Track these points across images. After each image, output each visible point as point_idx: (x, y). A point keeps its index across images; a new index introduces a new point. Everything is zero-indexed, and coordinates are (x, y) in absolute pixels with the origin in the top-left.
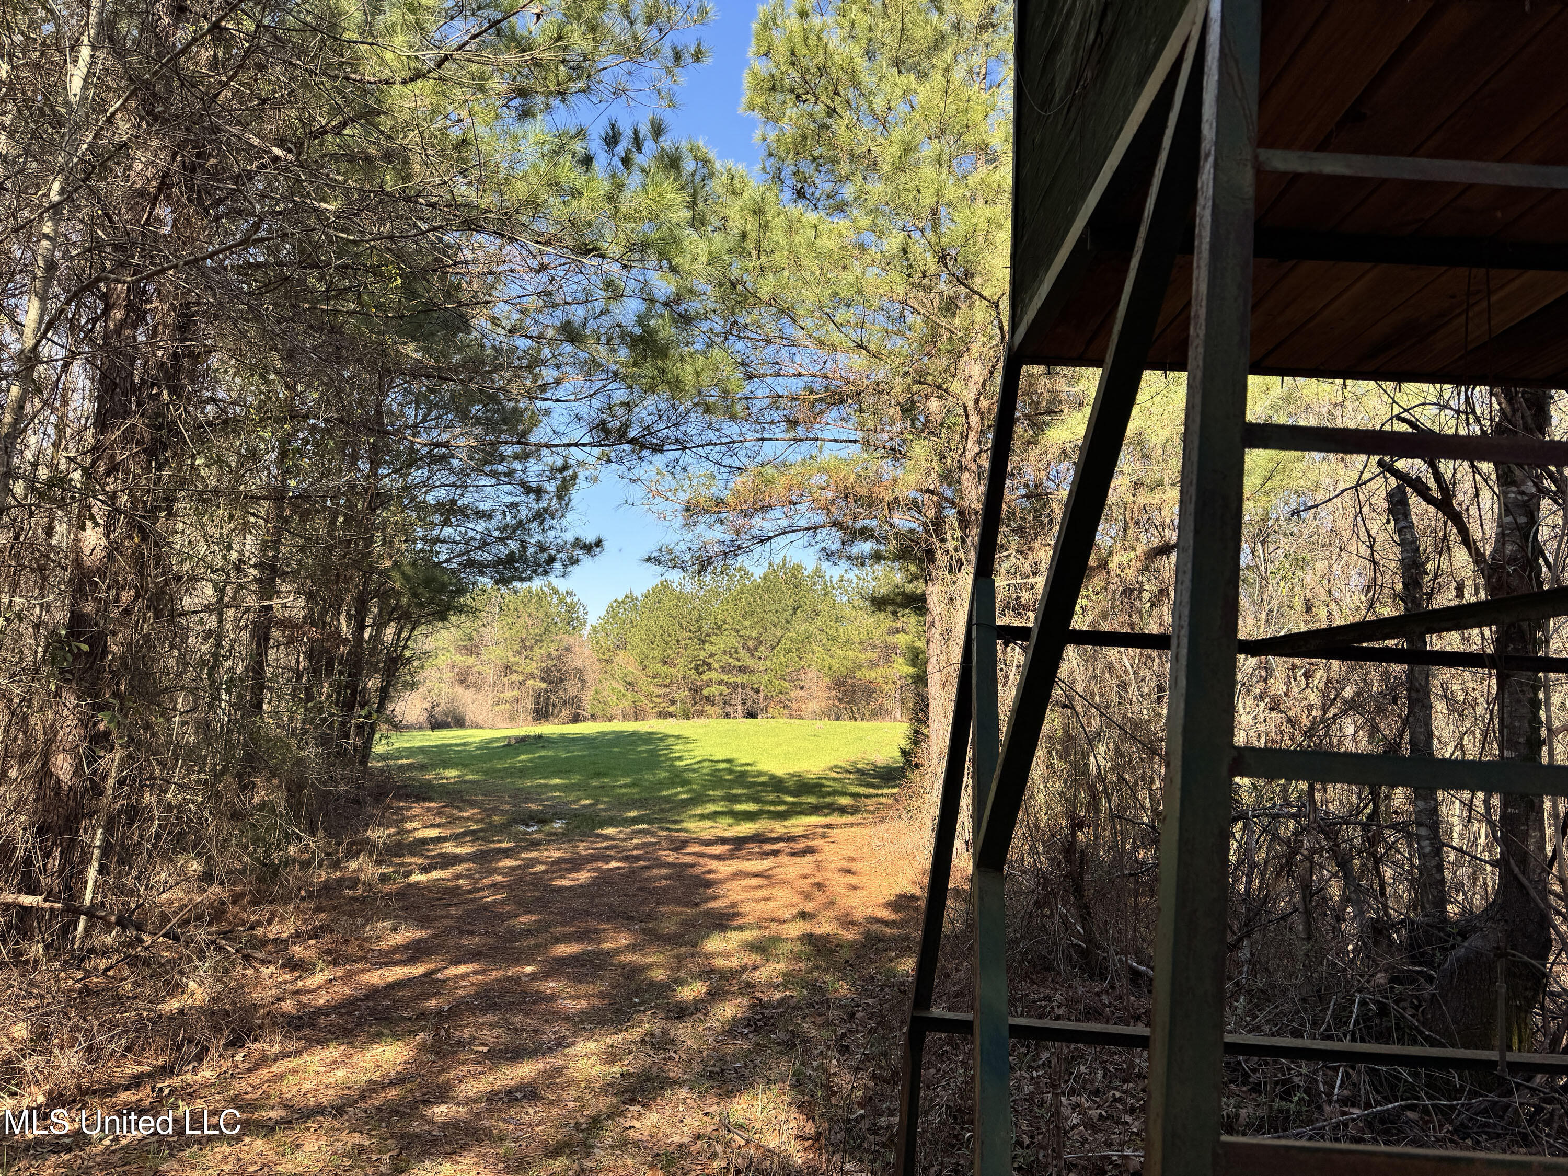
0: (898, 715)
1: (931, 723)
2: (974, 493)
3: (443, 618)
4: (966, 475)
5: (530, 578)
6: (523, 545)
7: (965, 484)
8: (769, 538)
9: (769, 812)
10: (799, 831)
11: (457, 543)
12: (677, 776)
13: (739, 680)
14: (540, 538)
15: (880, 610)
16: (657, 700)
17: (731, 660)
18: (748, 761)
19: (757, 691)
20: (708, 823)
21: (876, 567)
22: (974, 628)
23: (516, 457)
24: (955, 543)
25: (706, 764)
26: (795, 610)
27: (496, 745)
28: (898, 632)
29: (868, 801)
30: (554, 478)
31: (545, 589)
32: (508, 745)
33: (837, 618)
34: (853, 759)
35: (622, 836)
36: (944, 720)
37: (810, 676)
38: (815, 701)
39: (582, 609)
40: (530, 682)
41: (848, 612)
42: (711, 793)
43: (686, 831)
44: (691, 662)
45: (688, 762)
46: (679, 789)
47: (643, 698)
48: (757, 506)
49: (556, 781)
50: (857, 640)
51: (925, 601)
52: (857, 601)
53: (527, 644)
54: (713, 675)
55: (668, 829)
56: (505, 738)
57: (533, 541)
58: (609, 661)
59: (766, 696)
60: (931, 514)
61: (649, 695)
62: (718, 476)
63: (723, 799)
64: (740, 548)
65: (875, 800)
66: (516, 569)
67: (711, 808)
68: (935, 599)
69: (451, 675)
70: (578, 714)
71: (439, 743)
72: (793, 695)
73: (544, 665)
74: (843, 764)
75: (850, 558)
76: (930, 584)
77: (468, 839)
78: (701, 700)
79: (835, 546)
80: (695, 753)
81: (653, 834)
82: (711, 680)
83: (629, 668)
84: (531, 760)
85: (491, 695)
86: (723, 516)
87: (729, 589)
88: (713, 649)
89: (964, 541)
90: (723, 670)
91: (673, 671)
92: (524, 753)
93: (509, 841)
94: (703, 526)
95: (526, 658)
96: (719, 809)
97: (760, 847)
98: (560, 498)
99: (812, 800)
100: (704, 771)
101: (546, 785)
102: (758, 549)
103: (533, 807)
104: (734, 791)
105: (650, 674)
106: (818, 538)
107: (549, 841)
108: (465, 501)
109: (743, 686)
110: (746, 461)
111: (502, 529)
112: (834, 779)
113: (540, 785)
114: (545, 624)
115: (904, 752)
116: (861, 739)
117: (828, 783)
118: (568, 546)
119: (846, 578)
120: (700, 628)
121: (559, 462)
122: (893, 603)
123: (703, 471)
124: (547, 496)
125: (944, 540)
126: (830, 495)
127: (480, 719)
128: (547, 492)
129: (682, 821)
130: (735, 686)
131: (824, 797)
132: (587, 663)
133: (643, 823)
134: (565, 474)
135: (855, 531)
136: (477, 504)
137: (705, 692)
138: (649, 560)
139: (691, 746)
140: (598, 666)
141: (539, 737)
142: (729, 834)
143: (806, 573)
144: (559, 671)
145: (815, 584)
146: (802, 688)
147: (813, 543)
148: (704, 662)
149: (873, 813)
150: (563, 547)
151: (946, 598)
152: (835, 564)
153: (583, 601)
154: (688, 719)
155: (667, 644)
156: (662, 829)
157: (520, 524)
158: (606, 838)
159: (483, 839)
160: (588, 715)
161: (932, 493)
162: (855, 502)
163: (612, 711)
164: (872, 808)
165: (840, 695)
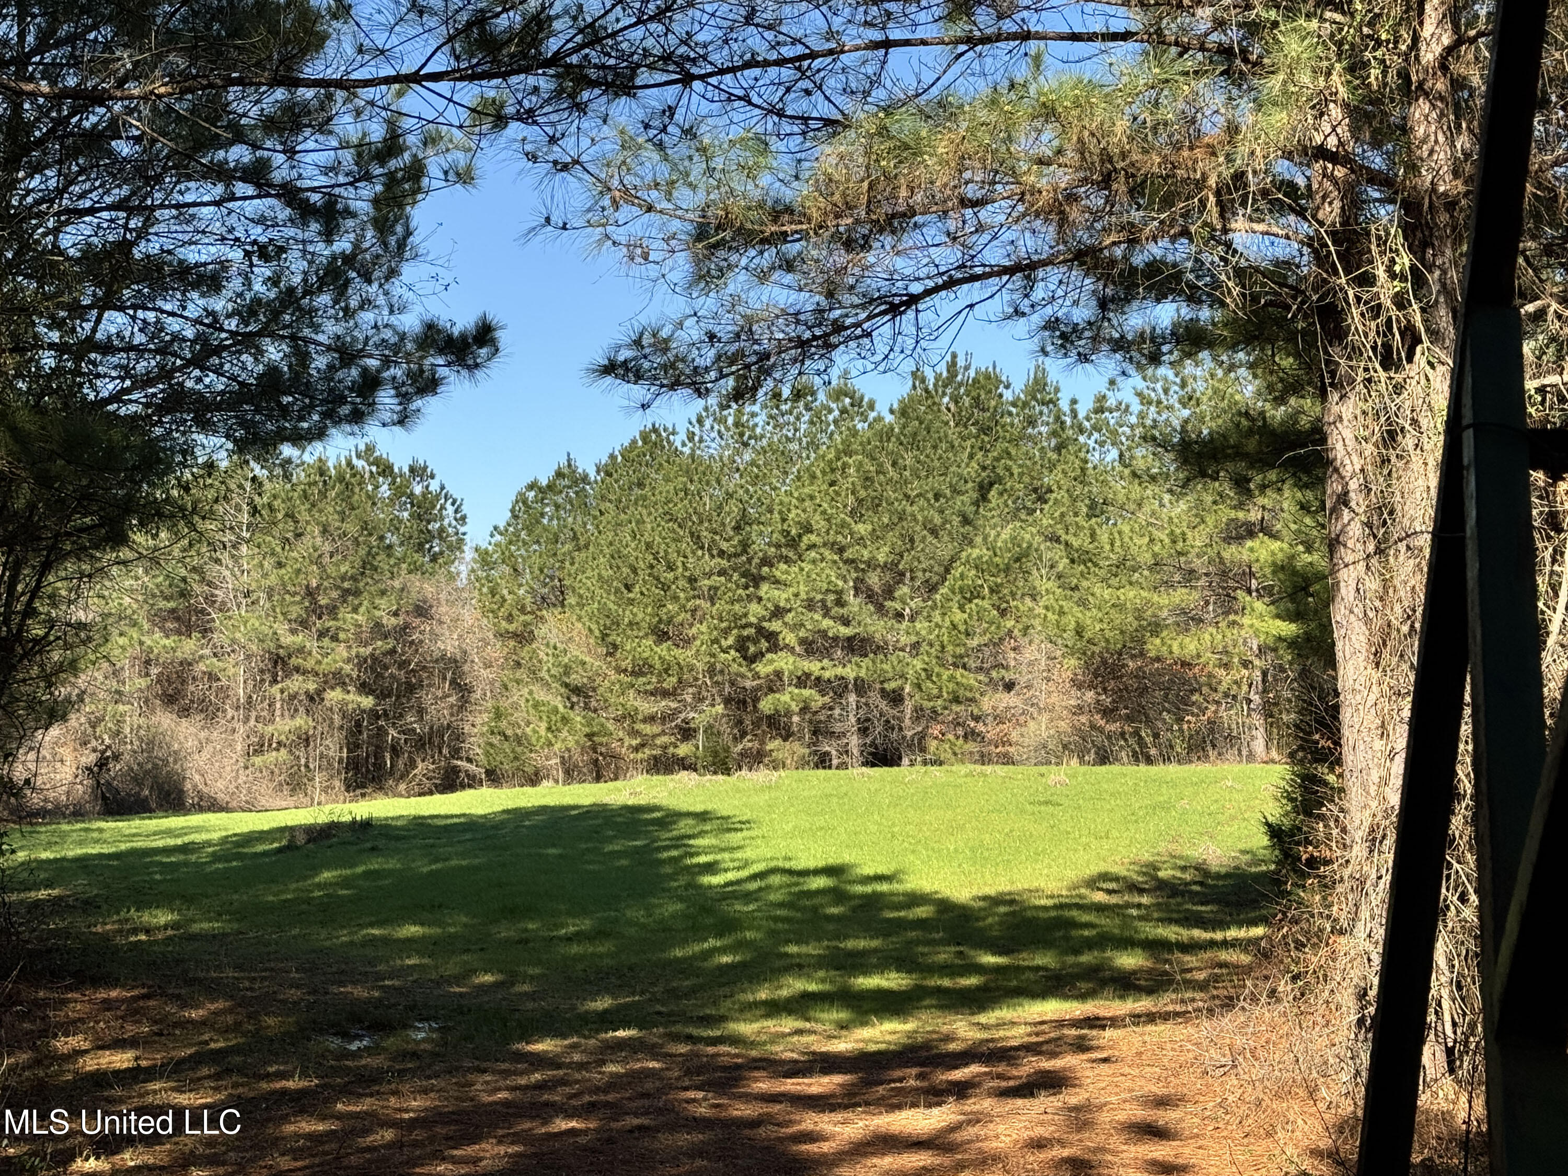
0: (1259, 746)
1: (1348, 756)
2: (1442, 156)
3: (119, 539)
4: (1421, 109)
5: (320, 434)
6: (301, 357)
7: (1420, 132)
8: (913, 300)
9: (939, 991)
10: (1017, 1036)
11: (139, 350)
12: (706, 910)
13: (850, 672)
14: (339, 329)
15: (1203, 474)
16: (648, 729)
17: (827, 623)
18: (882, 870)
19: (896, 698)
20: (788, 1024)
21: (1189, 367)
22: (1468, 437)
23: (270, 124)
24: (1398, 285)
25: (776, 880)
26: (984, 490)
27: (260, 848)
28: (1251, 534)
29: (1190, 960)
30: (367, 177)
31: (359, 464)
32: (291, 847)
33: (1092, 506)
34: (1147, 857)
35: (577, 1057)
36: (1378, 744)
37: (1029, 653)
38: (1044, 718)
39: (450, 509)
40: (334, 696)
41: (1120, 488)
42: (793, 949)
43: (735, 1040)
44: (726, 632)
45: (731, 876)
46: (712, 943)
47: (610, 726)
48: (880, 213)
49: (412, 930)
50: (1146, 558)
51: (1323, 440)
52: (1143, 456)
53: (323, 601)
54: (784, 662)
55: (690, 1038)
56: (282, 830)
57: (321, 338)
58: (523, 637)
59: (918, 710)
60: (1331, 212)
61: (628, 717)
62: (776, 145)
63: (821, 963)
64: (838, 327)
65: (1208, 955)
66: (285, 411)
67: (795, 985)
68: (1348, 434)
69: (142, 683)
70: (456, 770)
71: (123, 847)
72: (987, 704)
73: (366, 651)
74: (1115, 869)
75: (1120, 345)
76: (1334, 397)
77: (205, 1071)
78: (756, 724)
79: (1083, 313)
80: (748, 853)
81: (653, 1051)
82: (778, 674)
83: (575, 652)
84: (345, 882)
85: (242, 729)
86: (792, 249)
87: (813, 445)
88: (781, 596)
89: (1419, 280)
90: (810, 648)
91: (685, 655)
92: (329, 867)
93: (304, 1075)
94: (743, 277)
95: (322, 635)
96: (813, 987)
97: (921, 1076)
98: (383, 226)
99: (1044, 959)
100: (773, 897)
101: (386, 941)
102: (884, 330)
103: (359, 992)
104: (850, 944)
105: (627, 664)
106: (1039, 293)
107: (401, 1073)
108: (152, 246)
109: (861, 687)
110: (848, 104)
111: (248, 312)
112: (1100, 908)
113: (373, 941)
114: (362, 552)
115: (1274, 832)
116: (1166, 807)
117: (1085, 918)
118: (410, 346)
119: (1111, 402)
120: (745, 546)
121: (377, 132)
122: (1239, 454)
123: (736, 132)
124: (350, 223)
125: (1367, 280)
126: (1064, 178)
127: (219, 788)
128: (353, 215)
129: (723, 1019)
130: (838, 688)
131: (1077, 952)
132: (471, 643)
133: (626, 1025)
134: (393, 164)
135: (1133, 270)
136: (182, 253)
137: (766, 705)
138: (610, 368)
139: (735, 838)
140: (497, 651)
141: (364, 827)
142: (842, 1045)
143: (1008, 395)
144: (403, 665)
145: (1032, 422)
146: (1009, 686)
147: (1025, 306)
148: (760, 630)
149: (1202, 986)
150: (396, 348)
151: (1377, 429)
152: (1084, 358)
153: (450, 489)
154: (727, 772)
155: (665, 588)
156: (677, 1038)
157: (289, 298)
158: (540, 1061)
159: (241, 1071)
160: (480, 772)
161: (1333, 157)
162: (1131, 191)
163: (537, 759)
164: (1201, 976)
165: (1107, 700)
